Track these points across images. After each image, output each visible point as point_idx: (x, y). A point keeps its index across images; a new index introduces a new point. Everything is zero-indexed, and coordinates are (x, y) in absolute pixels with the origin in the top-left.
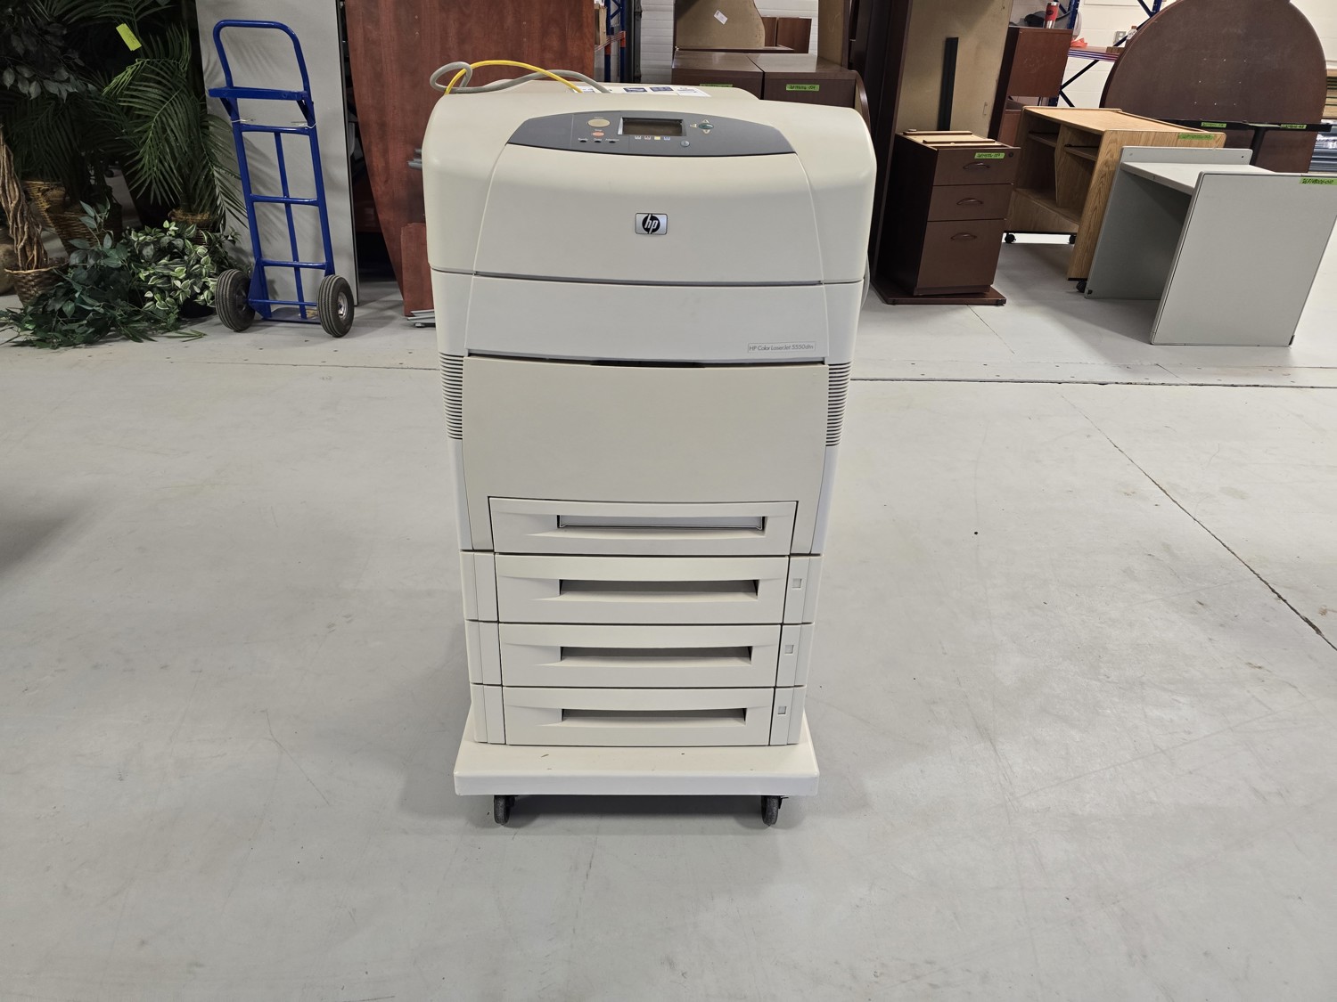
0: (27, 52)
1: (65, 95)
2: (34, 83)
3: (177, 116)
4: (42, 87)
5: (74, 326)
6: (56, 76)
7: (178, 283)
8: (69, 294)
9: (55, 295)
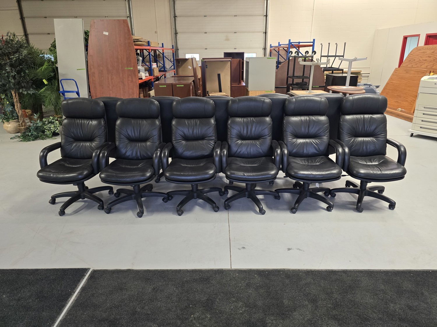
0: (25, 86)
1: (31, 93)
2: (26, 92)
3: (53, 97)
4: (27, 92)
5: (31, 138)
6: (30, 90)
7: (52, 128)
8: (30, 131)
9: (27, 131)
